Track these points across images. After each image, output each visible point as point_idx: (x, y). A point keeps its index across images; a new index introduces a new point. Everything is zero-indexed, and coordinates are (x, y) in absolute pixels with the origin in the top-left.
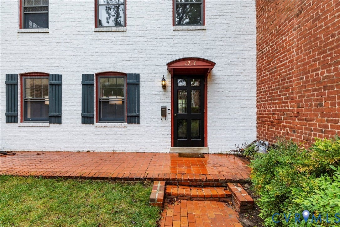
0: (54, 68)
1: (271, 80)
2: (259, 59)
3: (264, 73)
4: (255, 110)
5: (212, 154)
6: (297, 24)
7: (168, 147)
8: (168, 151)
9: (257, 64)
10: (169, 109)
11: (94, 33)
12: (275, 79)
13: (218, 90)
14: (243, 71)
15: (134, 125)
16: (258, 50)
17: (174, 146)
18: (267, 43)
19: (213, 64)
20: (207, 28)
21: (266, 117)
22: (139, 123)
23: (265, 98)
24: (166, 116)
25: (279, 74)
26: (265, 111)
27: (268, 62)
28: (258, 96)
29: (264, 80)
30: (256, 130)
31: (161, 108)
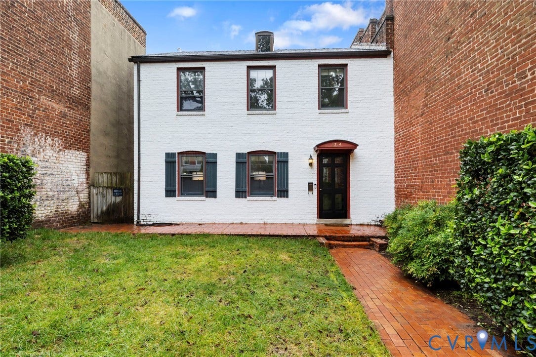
0: (209, 147)
1: (405, 160)
2: (397, 140)
3: (401, 153)
4: (394, 185)
5: (355, 225)
6: (421, 122)
7: (314, 219)
8: (315, 222)
9: (395, 144)
10: (315, 185)
11: (246, 115)
12: (408, 160)
13: (360, 167)
14: (382, 150)
15: (283, 199)
16: (396, 132)
17: (320, 218)
18: (403, 128)
19: (356, 146)
20: (350, 111)
21: (401, 191)
22: (287, 197)
23: (401, 174)
24: (312, 190)
25: (411, 157)
26: (401, 186)
27: (403, 144)
28: (396, 172)
29: (401, 159)
30: (394, 203)
31: (309, 184)
